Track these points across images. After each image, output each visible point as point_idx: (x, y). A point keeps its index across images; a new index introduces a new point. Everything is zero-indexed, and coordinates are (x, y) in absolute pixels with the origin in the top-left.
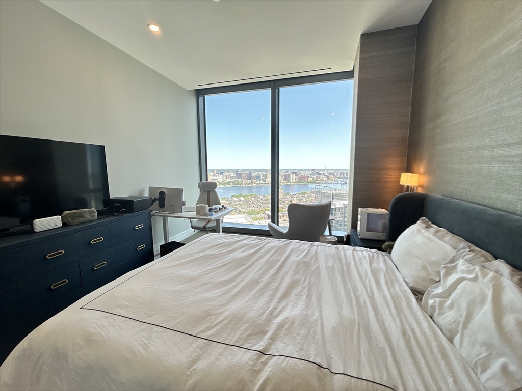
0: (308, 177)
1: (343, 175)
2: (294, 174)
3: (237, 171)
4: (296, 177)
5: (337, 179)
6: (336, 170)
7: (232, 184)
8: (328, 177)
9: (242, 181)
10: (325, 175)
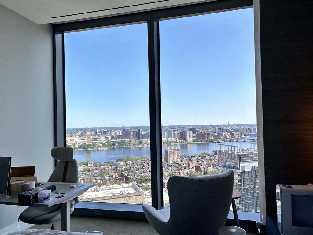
0: (208, 134)
1: (250, 132)
2: (191, 132)
3: (124, 129)
4: (194, 135)
5: (243, 136)
6: (242, 125)
7: (117, 145)
8: (232, 135)
9: (130, 141)
10: (228, 132)
